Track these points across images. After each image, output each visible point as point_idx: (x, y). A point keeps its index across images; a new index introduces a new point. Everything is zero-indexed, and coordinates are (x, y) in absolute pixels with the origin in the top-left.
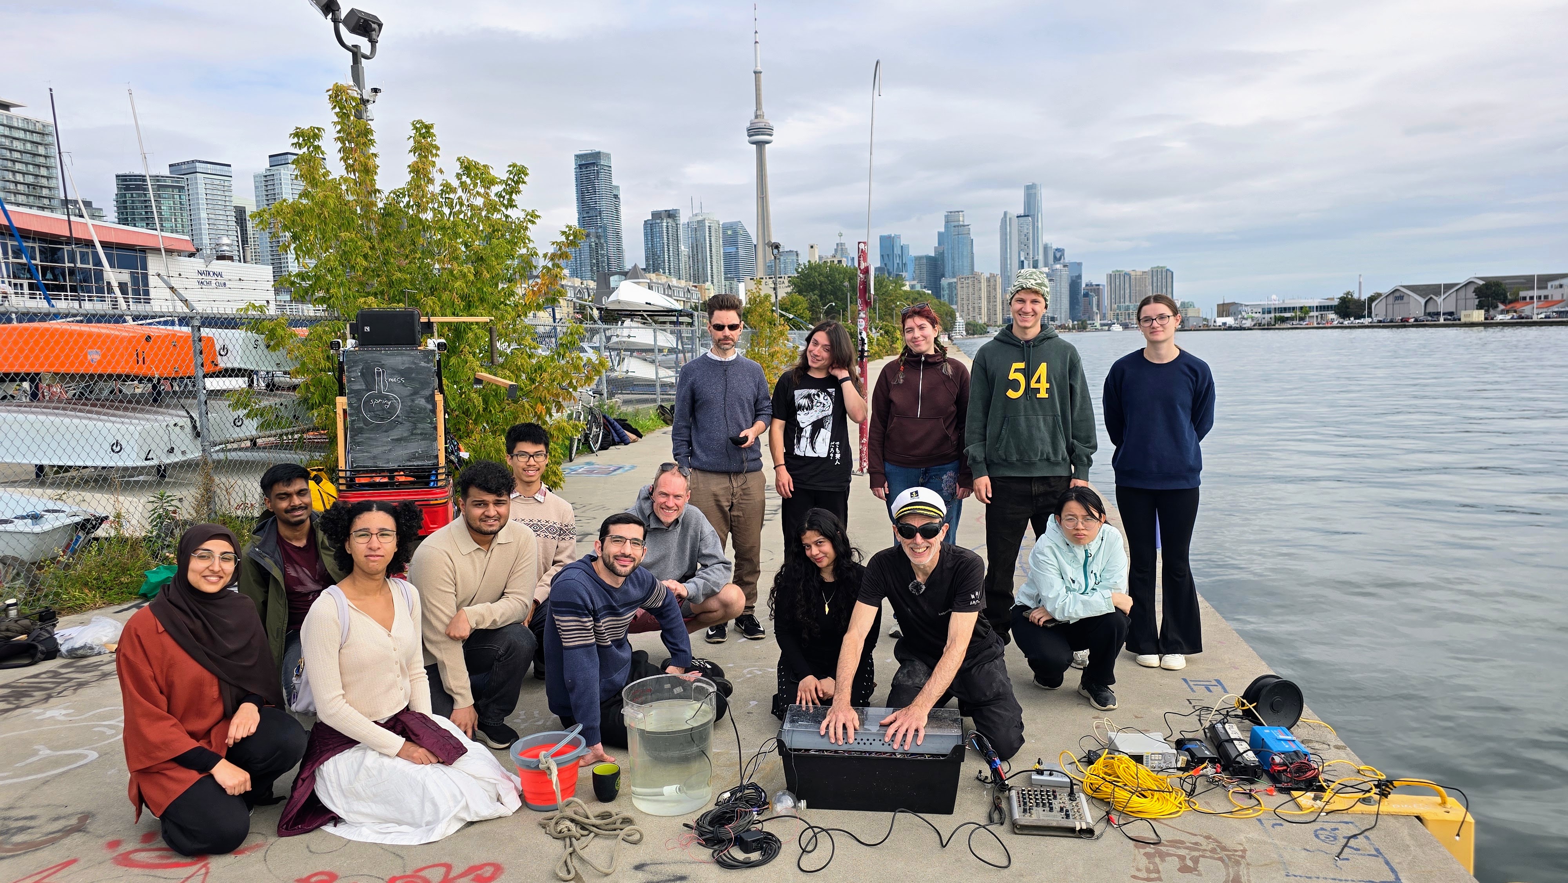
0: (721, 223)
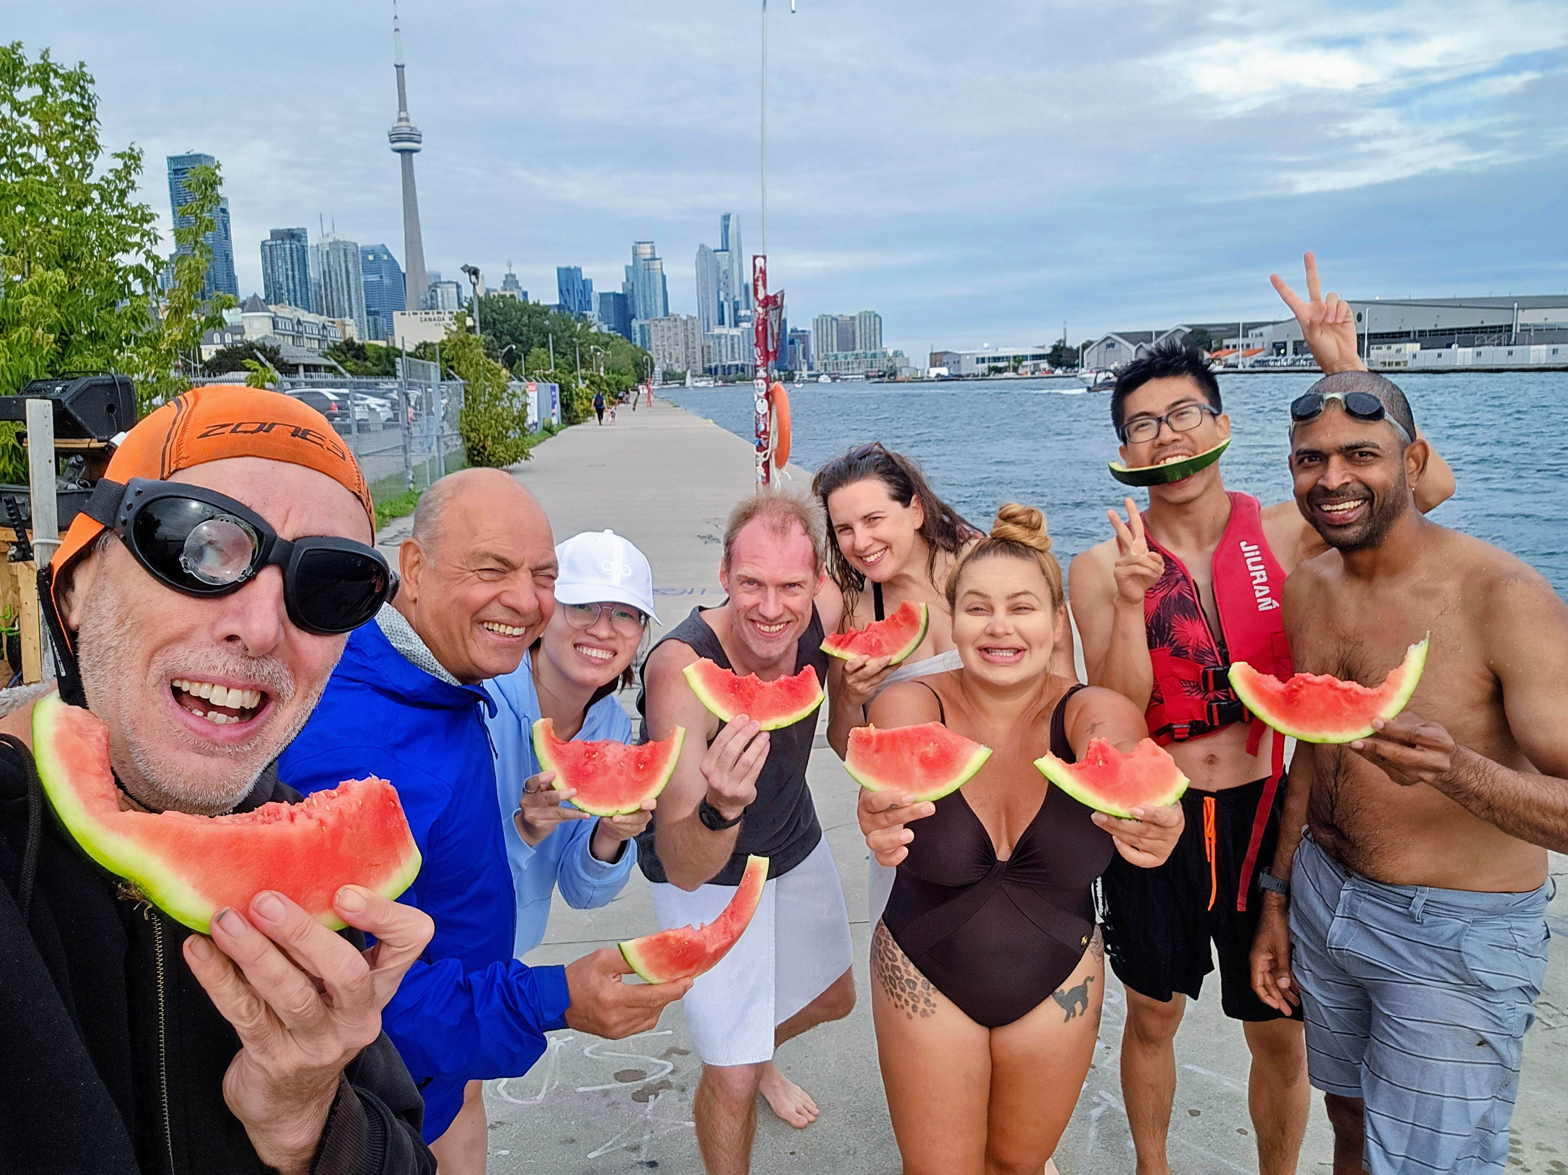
0: (360, 246)
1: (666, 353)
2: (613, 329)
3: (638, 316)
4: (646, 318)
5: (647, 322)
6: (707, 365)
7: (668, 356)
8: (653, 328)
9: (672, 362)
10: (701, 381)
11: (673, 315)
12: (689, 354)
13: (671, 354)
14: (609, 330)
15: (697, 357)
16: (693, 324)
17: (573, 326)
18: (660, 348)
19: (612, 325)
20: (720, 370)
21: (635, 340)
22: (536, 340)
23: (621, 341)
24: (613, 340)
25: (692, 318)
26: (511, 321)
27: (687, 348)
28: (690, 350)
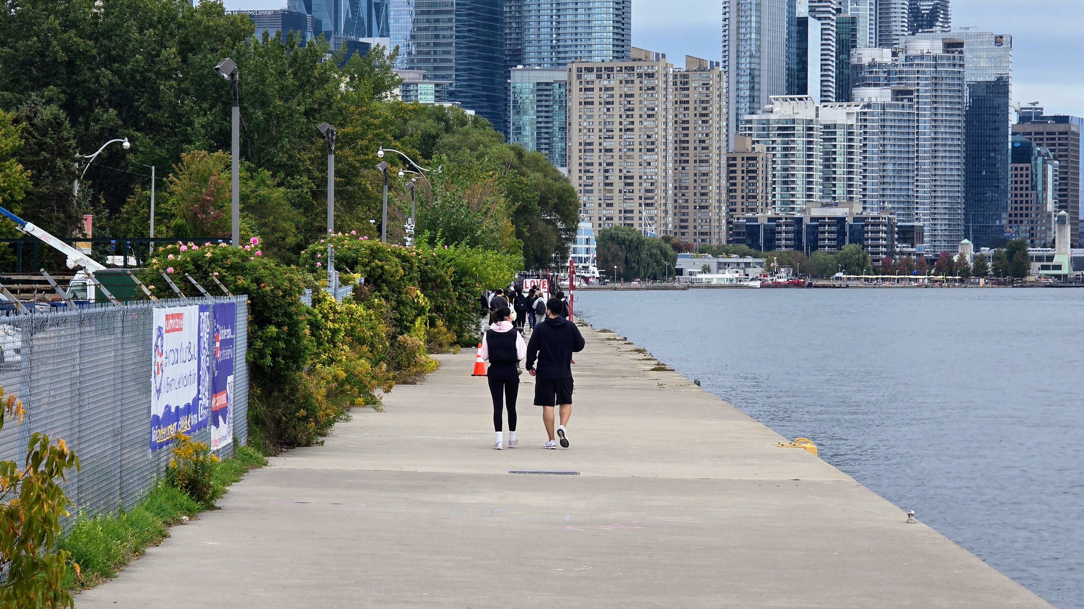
1: (614, 177)
2: (452, 95)
3: (532, 58)
4: (558, 64)
5: (562, 76)
6: (742, 218)
7: (618, 184)
8: (576, 96)
9: (634, 205)
10: (722, 267)
11: (644, 57)
12: (690, 182)
13: (628, 179)
14: (438, 98)
15: (713, 188)
16: (706, 86)
17: (324, 80)
18: (595, 157)
19: (450, 83)
20: (783, 237)
21: (519, 130)
22: (198, 121)
23: (476, 135)
24: (448, 129)
25: (702, 69)
26: (124, 61)
27: (681, 161)
28: (690, 167)
